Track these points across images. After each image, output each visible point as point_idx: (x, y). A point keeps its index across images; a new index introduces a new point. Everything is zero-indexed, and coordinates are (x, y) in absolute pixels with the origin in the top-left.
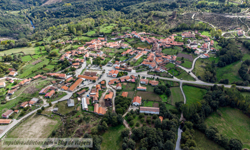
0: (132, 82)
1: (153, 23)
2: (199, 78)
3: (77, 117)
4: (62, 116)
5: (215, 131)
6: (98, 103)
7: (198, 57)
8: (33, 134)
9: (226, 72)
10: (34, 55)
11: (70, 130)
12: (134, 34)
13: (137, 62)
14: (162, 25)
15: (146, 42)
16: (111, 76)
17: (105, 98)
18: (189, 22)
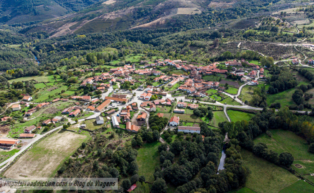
0: (167, 105)
1: (189, 53)
2: (246, 103)
3: (107, 133)
4: (91, 131)
5: (264, 147)
6: (131, 121)
7: (246, 84)
8: (61, 146)
9: (278, 99)
10: (48, 82)
11: (101, 144)
12: (168, 62)
13: (173, 88)
14: (201, 55)
15: (182, 69)
16: (143, 99)
17: (138, 118)
18: (234, 51)
